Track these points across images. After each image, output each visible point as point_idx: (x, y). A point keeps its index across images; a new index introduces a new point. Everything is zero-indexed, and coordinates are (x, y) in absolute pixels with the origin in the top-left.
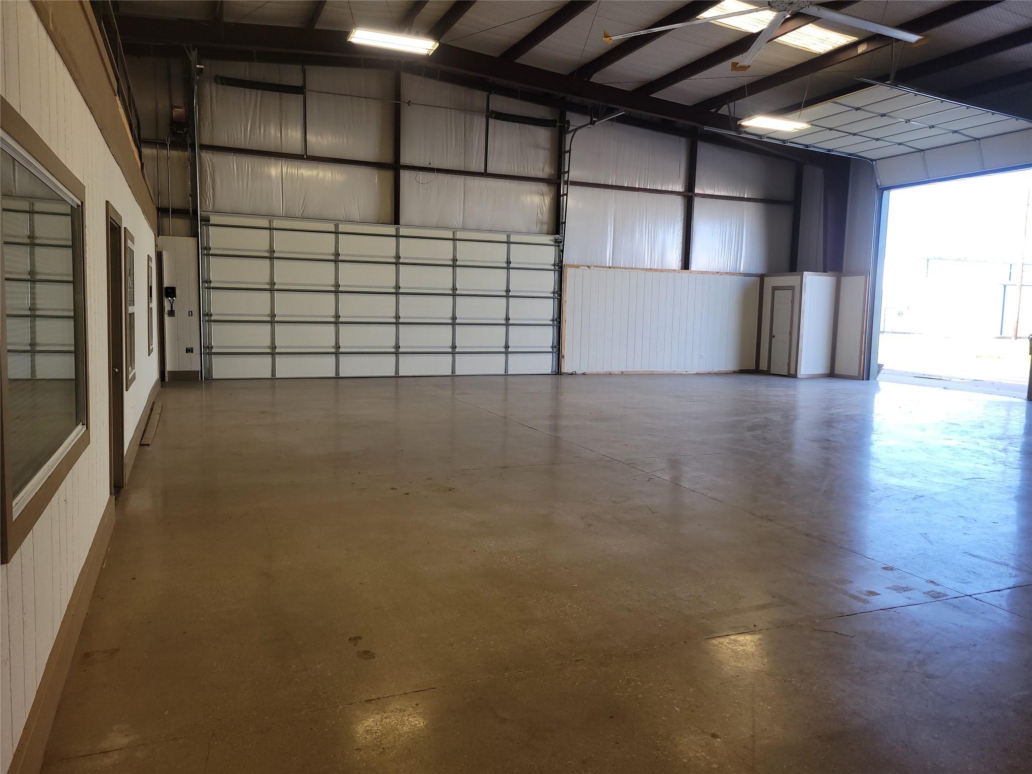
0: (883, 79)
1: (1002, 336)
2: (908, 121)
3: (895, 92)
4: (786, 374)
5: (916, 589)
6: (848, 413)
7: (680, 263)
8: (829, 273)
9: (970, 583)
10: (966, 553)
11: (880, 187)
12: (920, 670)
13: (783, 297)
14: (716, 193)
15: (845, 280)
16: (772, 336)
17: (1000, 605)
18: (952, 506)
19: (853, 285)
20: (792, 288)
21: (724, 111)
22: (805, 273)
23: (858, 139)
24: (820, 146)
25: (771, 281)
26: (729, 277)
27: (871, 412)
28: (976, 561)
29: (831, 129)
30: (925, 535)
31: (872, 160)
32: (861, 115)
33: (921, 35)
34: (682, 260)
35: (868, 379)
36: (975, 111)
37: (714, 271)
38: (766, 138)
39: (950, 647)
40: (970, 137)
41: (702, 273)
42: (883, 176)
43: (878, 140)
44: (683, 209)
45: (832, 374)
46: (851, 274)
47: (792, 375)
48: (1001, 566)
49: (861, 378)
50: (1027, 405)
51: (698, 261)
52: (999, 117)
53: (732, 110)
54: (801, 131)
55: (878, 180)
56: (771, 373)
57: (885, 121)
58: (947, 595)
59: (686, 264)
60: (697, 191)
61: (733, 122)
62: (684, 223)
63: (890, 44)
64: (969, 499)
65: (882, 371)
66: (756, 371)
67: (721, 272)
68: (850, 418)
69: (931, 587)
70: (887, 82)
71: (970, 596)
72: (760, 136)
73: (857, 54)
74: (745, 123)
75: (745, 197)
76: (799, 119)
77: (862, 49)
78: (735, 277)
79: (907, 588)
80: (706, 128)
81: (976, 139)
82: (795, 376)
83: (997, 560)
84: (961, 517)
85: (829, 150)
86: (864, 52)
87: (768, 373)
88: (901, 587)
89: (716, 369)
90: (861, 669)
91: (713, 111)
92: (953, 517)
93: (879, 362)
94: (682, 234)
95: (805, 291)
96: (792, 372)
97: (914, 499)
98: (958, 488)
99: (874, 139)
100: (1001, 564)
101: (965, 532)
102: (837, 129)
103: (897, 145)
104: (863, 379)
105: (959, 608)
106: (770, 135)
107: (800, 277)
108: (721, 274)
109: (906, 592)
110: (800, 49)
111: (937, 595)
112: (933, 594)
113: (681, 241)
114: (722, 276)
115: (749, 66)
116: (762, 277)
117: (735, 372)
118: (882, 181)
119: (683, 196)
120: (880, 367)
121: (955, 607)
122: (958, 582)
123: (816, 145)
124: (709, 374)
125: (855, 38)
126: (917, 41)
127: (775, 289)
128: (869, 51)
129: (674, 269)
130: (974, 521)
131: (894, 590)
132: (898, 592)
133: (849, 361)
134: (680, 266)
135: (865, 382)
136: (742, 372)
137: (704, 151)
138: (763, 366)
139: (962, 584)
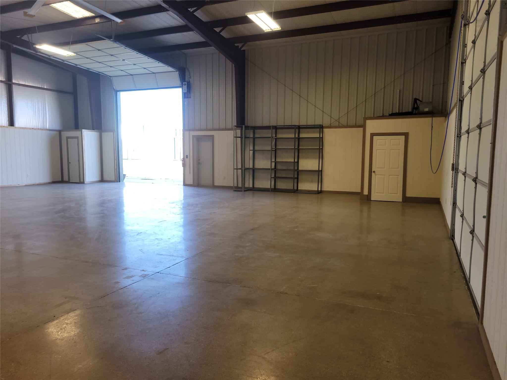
0: (109, 37)
1: (175, 160)
2: (124, 60)
3: (116, 45)
4: (79, 182)
5: (136, 275)
6: (110, 199)
7: (8, 122)
8: (96, 130)
9: (158, 267)
10: (157, 254)
11: (115, 90)
12: (136, 312)
13: (72, 142)
14: (27, 84)
15: (104, 134)
16: (69, 163)
17: (169, 273)
18: (153, 235)
19: (107, 136)
20: (77, 138)
21: (25, 38)
22: (83, 130)
23: (101, 65)
24: (84, 66)
25: (66, 134)
26: (40, 131)
27: (122, 197)
28: (162, 256)
29: (87, 58)
30: (141, 250)
31: (110, 77)
32: (100, 53)
33: (122, 20)
34: (8, 120)
35: (119, 181)
36: (151, 60)
37: (30, 127)
38: (53, 57)
39: (149, 297)
40: (151, 72)
41: (23, 128)
42: (116, 85)
43: (111, 67)
44: (6, 91)
45: (102, 180)
46: (106, 131)
47: (81, 182)
48: (170, 257)
49: (116, 181)
50: (183, 188)
51: (19, 121)
52: (161, 64)
53: (30, 38)
54: (71, 56)
55: (114, 87)
56: (70, 182)
57: (113, 58)
58: (149, 275)
59: (11, 122)
60: (14, 81)
61: (30, 45)
62: (7, 99)
63: (111, 21)
64: (160, 231)
65: (126, 177)
66: (62, 181)
67: (35, 128)
68: (110, 201)
69: (143, 273)
70: (111, 40)
71: (158, 272)
72: (49, 56)
73: (95, 23)
74: (38, 47)
75: (45, 88)
76: (69, 50)
77: (97, 20)
78: (44, 131)
79: (132, 276)
80: (15, 46)
81: (154, 73)
82: (83, 183)
83: (169, 254)
84: (157, 239)
85: (88, 69)
86: (99, 22)
87: (68, 182)
88: (129, 276)
89: (38, 182)
90: (109, 320)
91: (18, 37)
92: (153, 240)
93: (124, 174)
94: (7, 105)
95: (84, 139)
96: (82, 181)
97: (138, 234)
98: (156, 226)
99: (109, 66)
100: (171, 256)
101: (158, 245)
102: (90, 58)
103: (121, 71)
104: (117, 182)
105: (153, 279)
106: (55, 56)
107: (80, 132)
108: (35, 129)
109: (132, 278)
110: (65, 13)
111: (145, 276)
112: (143, 276)
113: (7, 109)
114: (36, 131)
115: (34, 16)
116: (60, 132)
117: (49, 183)
118: (116, 87)
119: (5, 83)
120: (124, 175)
121: (152, 279)
122: (154, 268)
123: (81, 65)
124: (34, 185)
125: (94, 14)
126: (121, 22)
127: (68, 138)
128: (100, 23)
129: (4, 125)
130: (161, 240)
131: (126, 278)
132: (129, 279)
133: (109, 174)
134: (8, 124)
135: (118, 183)
136: (54, 182)
137: (15, 59)
138: (66, 178)
139: (155, 268)
